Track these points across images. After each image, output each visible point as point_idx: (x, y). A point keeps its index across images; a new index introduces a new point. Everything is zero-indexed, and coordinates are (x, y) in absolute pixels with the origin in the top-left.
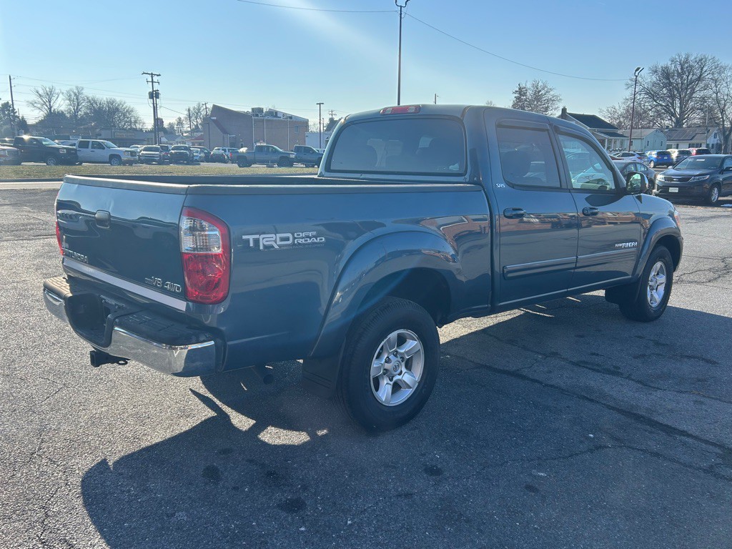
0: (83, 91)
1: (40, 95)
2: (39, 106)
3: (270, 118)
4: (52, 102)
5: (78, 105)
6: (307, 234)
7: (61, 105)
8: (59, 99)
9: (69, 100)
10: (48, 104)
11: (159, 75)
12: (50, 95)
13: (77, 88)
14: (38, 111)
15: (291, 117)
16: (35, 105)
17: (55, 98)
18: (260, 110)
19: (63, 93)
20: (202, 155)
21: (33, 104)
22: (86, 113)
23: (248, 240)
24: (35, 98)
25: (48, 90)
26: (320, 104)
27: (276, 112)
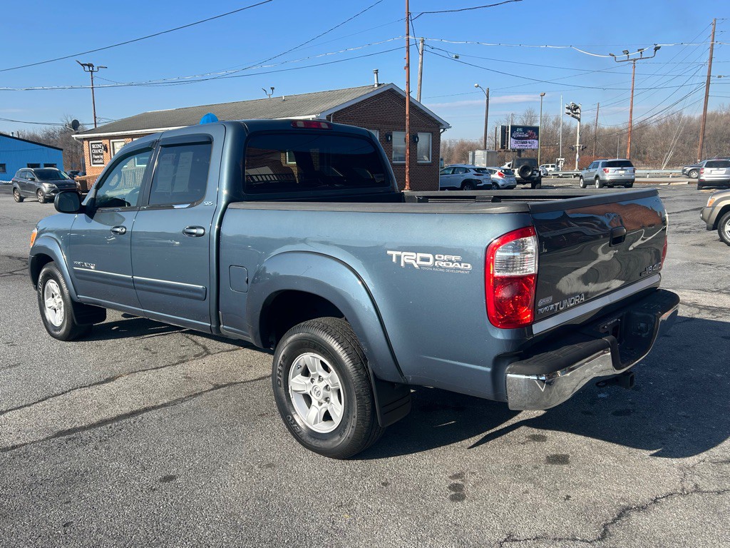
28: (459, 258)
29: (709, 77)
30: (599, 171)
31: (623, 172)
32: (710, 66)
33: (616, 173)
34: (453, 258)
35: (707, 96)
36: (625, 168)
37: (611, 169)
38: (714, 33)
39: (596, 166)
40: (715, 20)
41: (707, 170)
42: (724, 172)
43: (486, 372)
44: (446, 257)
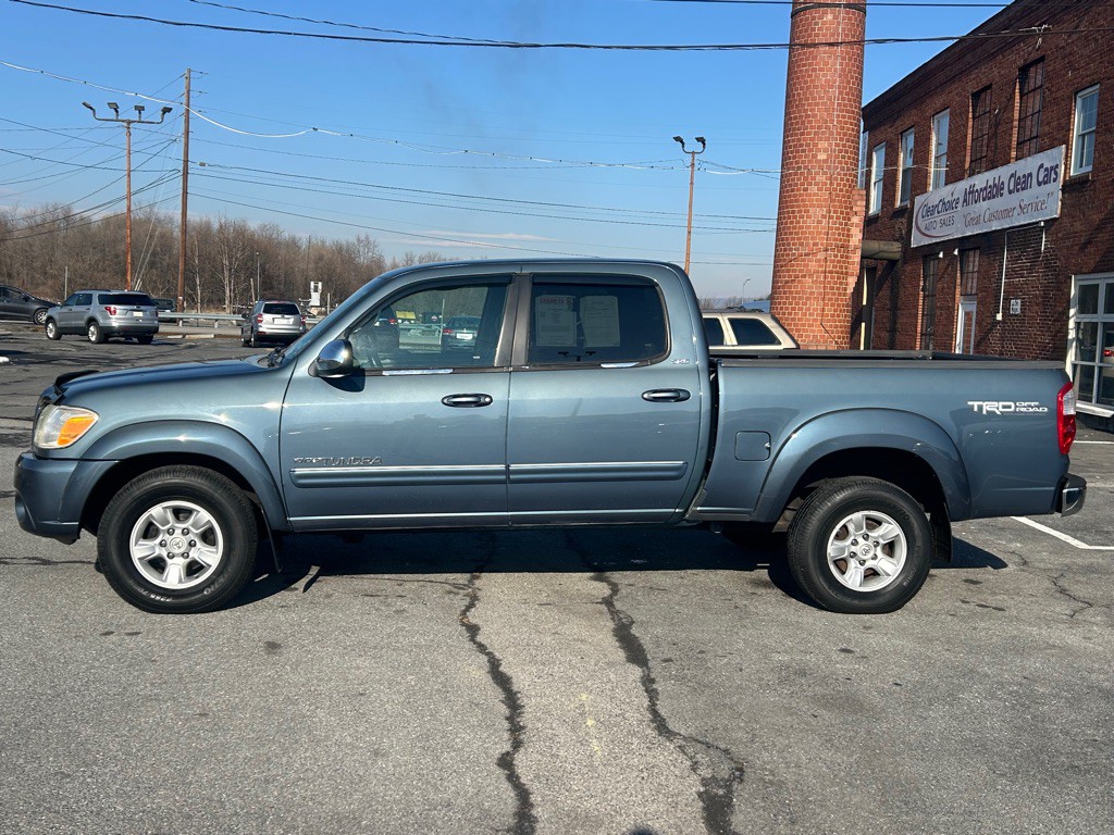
28: (1037, 403)
29: (186, 161)
30: (95, 309)
31: (140, 314)
32: (187, 145)
33: (128, 316)
34: (1033, 404)
35: (185, 193)
36: (142, 307)
37: (119, 308)
38: (188, 92)
39: (88, 300)
40: (190, 71)
41: (267, 317)
42: (291, 321)
43: (1050, 491)
44: (1026, 404)
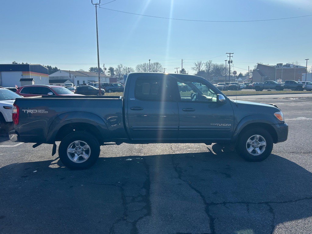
0: (212, 62)
1: (196, 65)
2: (196, 69)
3: (286, 68)
4: (200, 67)
5: (210, 68)
6: (42, 110)
7: (203, 68)
8: (203, 66)
9: (207, 66)
10: (199, 68)
11: (233, 53)
12: (200, 65)
13: (210, 61)
14: (195, 71)
15: (297, 67)
16: (194, 69)
17: (201, 66)
18: (281, 64)
19: (204, 64)
20: (245, 86)
21: (193, 68)
22: (212, 71)
23: (24, 111)
24: (195, 66)
25: (199, 62)
26: (307, 60)
27: (289, 65)
